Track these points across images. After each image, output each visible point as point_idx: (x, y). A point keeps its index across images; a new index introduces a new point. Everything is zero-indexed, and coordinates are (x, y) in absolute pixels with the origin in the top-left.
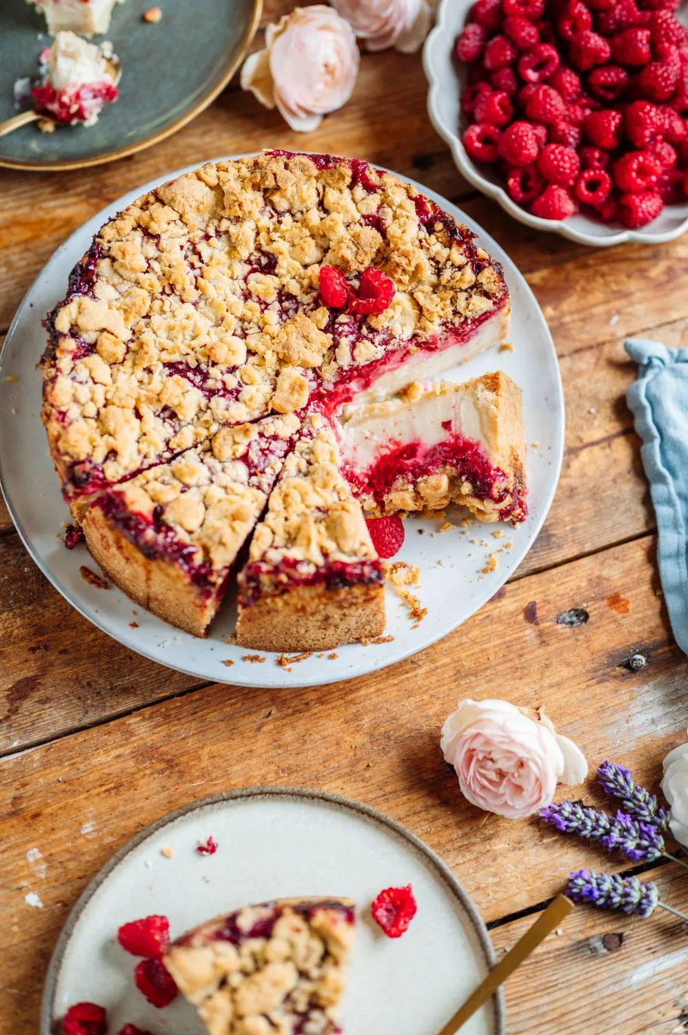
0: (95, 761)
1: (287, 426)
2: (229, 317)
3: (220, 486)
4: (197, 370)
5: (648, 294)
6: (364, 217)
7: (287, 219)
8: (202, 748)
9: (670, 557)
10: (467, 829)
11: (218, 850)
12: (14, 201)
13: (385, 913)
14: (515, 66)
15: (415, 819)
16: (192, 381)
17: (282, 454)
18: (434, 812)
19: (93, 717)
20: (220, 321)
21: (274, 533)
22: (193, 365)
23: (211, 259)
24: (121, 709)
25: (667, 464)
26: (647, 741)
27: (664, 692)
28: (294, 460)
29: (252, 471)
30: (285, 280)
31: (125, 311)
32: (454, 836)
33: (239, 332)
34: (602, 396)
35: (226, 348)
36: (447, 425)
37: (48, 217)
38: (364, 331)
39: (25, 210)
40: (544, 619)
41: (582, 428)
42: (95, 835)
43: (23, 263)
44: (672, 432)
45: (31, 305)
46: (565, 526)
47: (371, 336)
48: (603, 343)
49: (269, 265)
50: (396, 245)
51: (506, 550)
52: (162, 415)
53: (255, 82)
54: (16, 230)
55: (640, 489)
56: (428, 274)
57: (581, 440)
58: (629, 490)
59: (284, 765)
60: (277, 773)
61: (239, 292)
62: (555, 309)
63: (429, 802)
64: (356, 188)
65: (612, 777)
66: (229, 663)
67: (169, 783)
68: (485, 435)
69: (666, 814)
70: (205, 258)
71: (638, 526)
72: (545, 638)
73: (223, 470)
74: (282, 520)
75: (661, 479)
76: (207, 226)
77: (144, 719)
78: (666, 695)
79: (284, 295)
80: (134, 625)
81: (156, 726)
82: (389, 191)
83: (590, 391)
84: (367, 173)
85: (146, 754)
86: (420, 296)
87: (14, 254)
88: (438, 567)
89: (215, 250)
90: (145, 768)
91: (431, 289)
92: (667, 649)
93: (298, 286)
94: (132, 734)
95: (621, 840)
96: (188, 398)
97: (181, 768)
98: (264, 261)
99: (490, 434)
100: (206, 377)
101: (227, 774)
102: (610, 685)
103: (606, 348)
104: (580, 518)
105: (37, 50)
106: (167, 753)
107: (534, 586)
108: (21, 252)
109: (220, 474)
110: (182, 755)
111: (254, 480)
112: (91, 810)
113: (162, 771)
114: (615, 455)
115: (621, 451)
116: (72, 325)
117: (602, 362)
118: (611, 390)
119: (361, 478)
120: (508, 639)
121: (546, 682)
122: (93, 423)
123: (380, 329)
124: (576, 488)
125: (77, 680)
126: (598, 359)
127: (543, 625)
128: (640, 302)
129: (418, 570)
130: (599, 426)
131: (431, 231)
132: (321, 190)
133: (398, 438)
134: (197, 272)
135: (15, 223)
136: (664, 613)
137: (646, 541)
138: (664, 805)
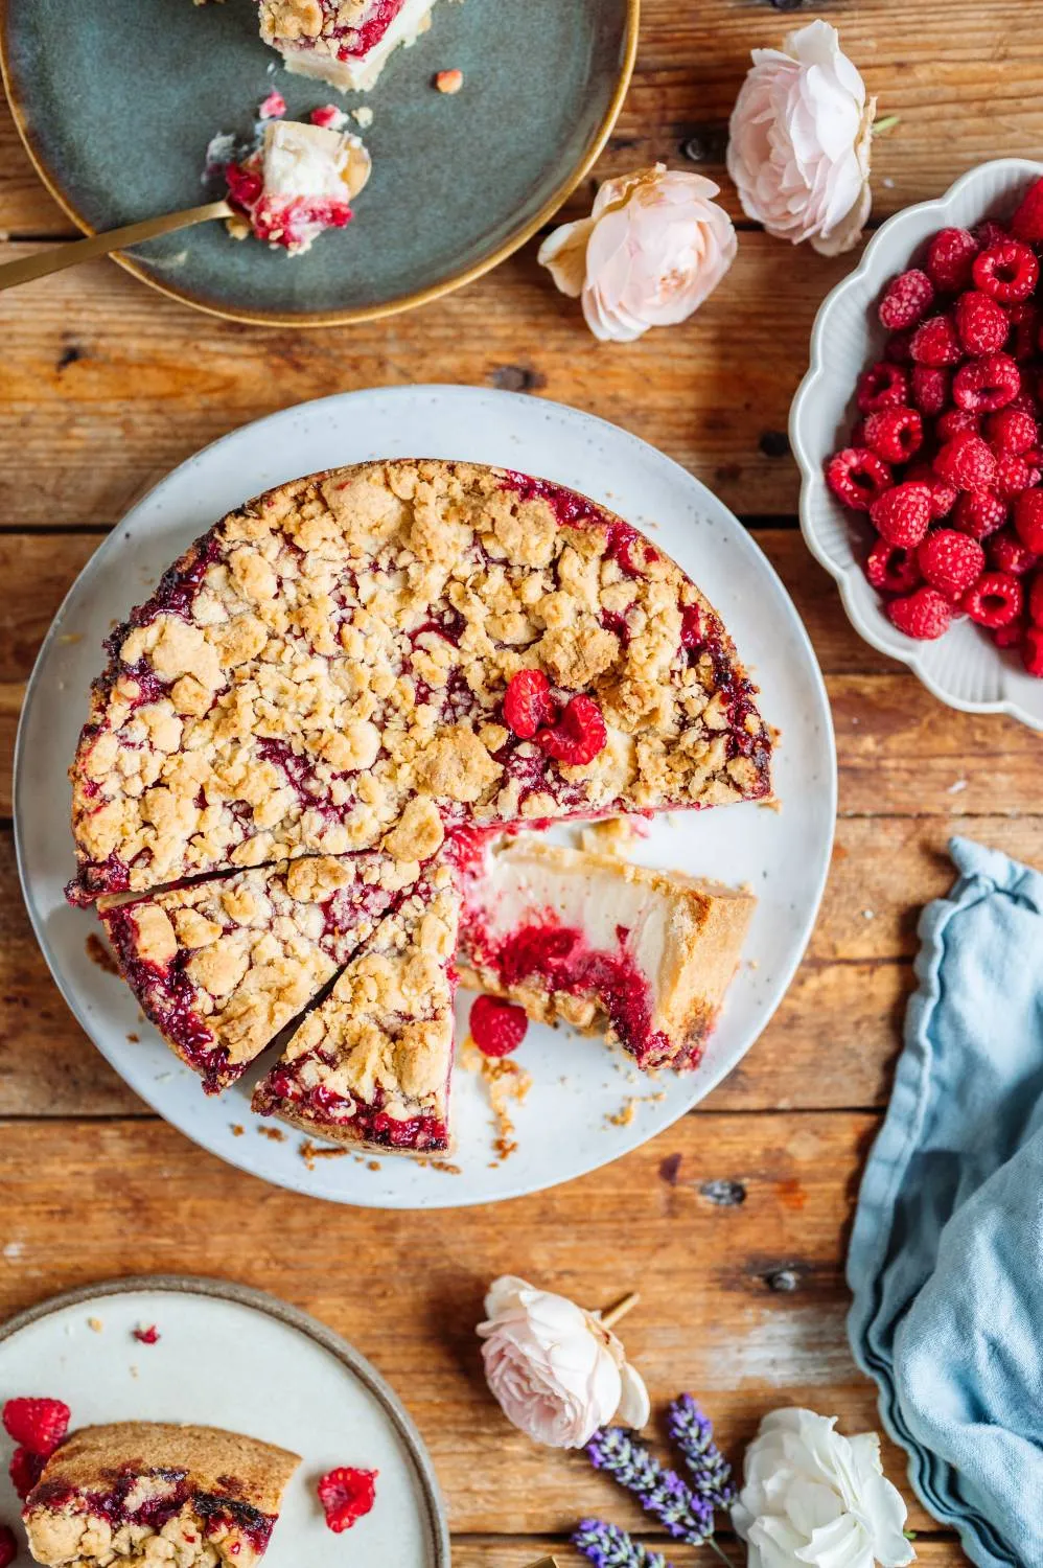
0: (47, 1170)
1: (397, 876)
2: (369, 698)
3: (278, 939)
4: (302, 760)
5: (1024, 762)
6: (604, 611)
7: (498, 572)
8: (185, 1198)
9: (884, 1161)
10: (481, 1413)
11: (159, 1343)
12: (163, 324)
13: (334, 1494)
14: (951, 372)
15: (421, 1378)
16: (289, 774)
17: (379, 912)
18: (448, 1378)
19: (59, 1109)
20: (354, 699)
21: (327, 1029)
22: (298, 752)
23: (372, 599)
24: (99, 1111)
25: (934, 1038)
26: (755, 1386)
27: (807, 1329)
28: (392, 929)
29: (330, 926)
30: (468, 660)
31: (226, 650)
32: (463, 1417)
33: (378, 717)
34: (892, 897)
35: (346, 745)
36: (622, 932)
37: (203, 367)
38: (549, 776)
39: (174, 345)
40: (683, 1181)
41: (843, 933)
42: (18, 1262)
43: (148, 430)
44: (956, 999)
45: (127, 536)
46: (765, 1064)
47: (555, 786)
48: (928, 816)
49: (452, 629)
50: (633, 672)
51: (651, 1102)
52: (235, 808)
53: (560, 256)
54: (152, 373)
55: (888, 1048)
56: (667, 724)
57: (834, 950)
58: (872, 1043)
59: (281, 1255)
60: (267, 1262)
61: (397, 657)
62: (878, 743)
63: (446, 1364)
64: (608, 563)
65: (683, 1424)
66: (238, 1131)
67: (130, 1229)
68: (660, 981)
69: (732, 1494)
70: (364, 595)
71: (865, 1096)
72: (676, 1208)
73: (292, 915)
74: (344, 1017)
75: (919, 1053)
76: (380, 552)
77: (123, 1137)
78: (806, 1335)
79: (457, 680)
80: (134, 1039)
81: (136, 1151)
82: (652, 588)
83: (878, 883)
84: (631, 549)
85: (110, 1182)
86: (643, 751)
87: (139, 412)
88: (559, 1085)
89: (380, 589)
90: (105, 1201)
91: (663, 747)
92: (831, 1275)
93: (481, 675)
94: (102, 1150)
95: (661, 1507)
96: (276, 797)
97: (150, 1214)
98: (448, 619)
99: (667, 983)
100: (310, 773)
101: (203, 1241)
102: (736, 1297)
103: (929, 824)
104: (787, 1063)
105: (260, 90)
106: (136, 1189)
107: (688, 1133)
108: (150, 412)
109: (286, 920)
110: (158, 1199)
111: (329, 940)
112: (23, 1230)
113: (124, 1211)
114: (874, 989)
115: (885, 984)
116: (145, 655)
117: (914, 845)
118: (908, 891)
119: (491, 946)
120: (626, 1191)
121: (655, 1264)
122: (133, 805)
123: (572, 782)
124: (799, 1018)
125: (54, 1058)
126: (909, 838)
127: (683, 1189)
128: (1007, 771)
129: (528, 1084)
130: (869, 939)
131: (693, 662)
132: (559, 549)
133: (559, 912)
134: (347, 613)
135: (152, 362)
136: (847, 1228)
137: (865, 1121)
138: (736, 1481)
